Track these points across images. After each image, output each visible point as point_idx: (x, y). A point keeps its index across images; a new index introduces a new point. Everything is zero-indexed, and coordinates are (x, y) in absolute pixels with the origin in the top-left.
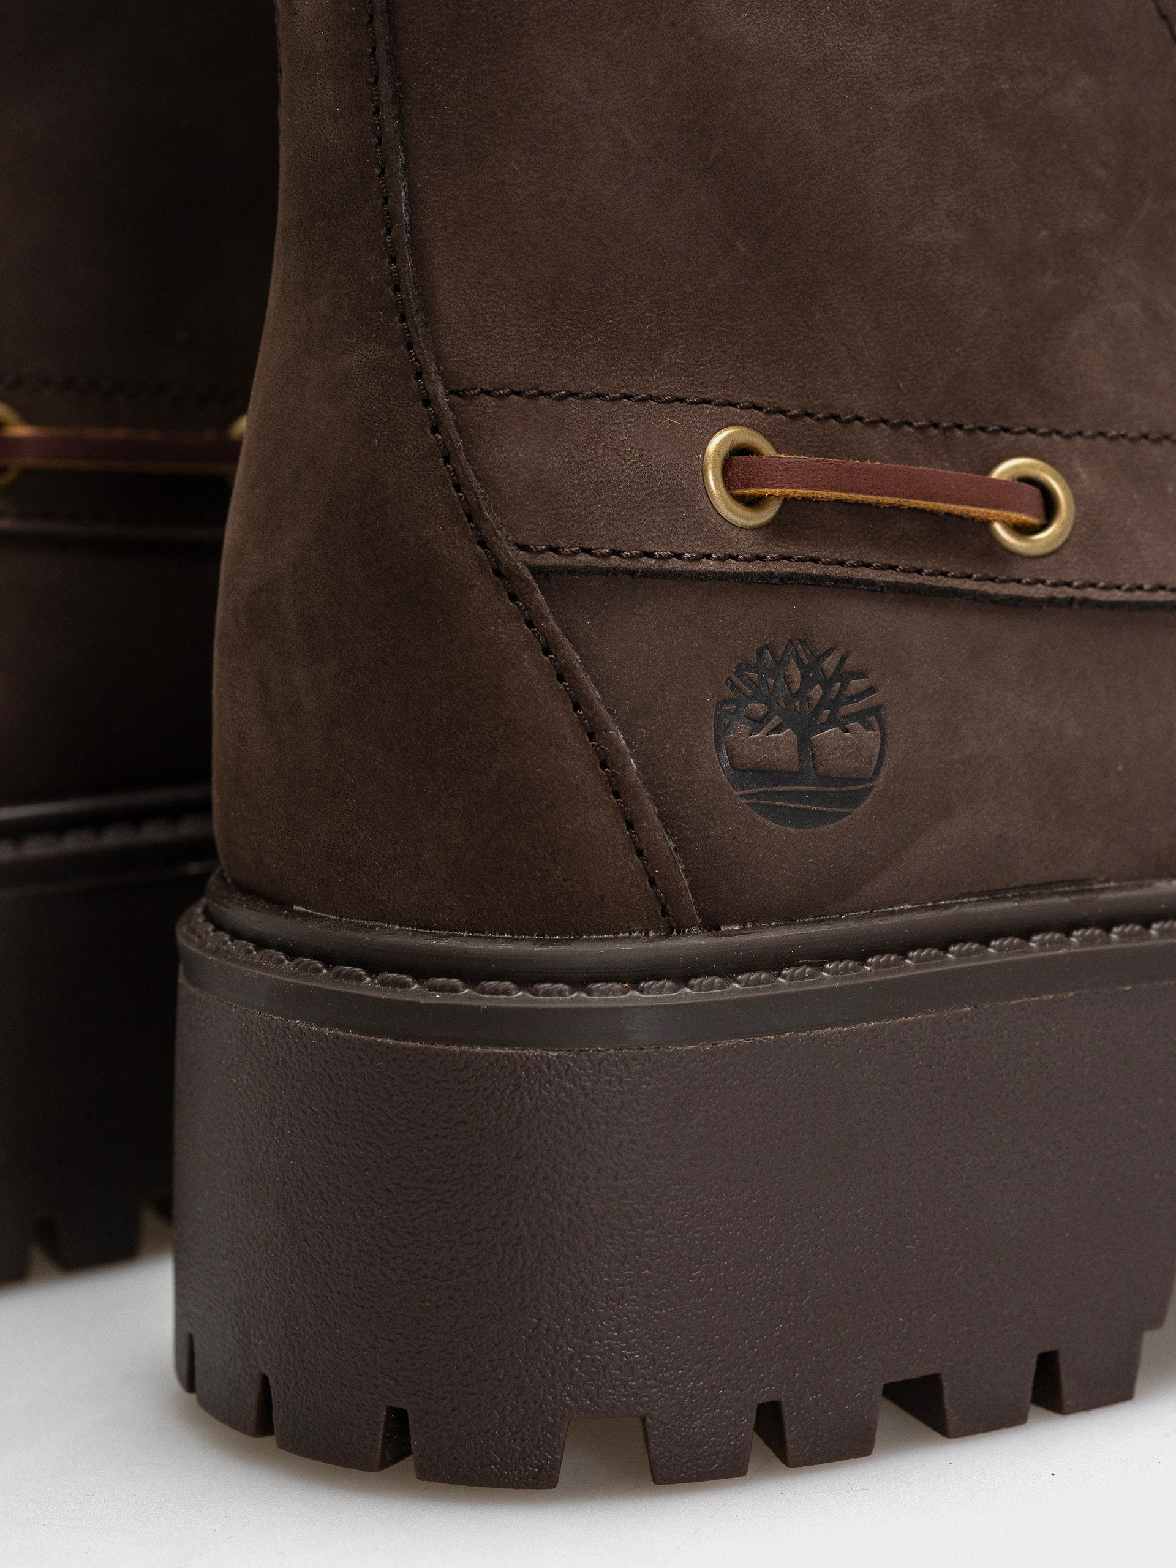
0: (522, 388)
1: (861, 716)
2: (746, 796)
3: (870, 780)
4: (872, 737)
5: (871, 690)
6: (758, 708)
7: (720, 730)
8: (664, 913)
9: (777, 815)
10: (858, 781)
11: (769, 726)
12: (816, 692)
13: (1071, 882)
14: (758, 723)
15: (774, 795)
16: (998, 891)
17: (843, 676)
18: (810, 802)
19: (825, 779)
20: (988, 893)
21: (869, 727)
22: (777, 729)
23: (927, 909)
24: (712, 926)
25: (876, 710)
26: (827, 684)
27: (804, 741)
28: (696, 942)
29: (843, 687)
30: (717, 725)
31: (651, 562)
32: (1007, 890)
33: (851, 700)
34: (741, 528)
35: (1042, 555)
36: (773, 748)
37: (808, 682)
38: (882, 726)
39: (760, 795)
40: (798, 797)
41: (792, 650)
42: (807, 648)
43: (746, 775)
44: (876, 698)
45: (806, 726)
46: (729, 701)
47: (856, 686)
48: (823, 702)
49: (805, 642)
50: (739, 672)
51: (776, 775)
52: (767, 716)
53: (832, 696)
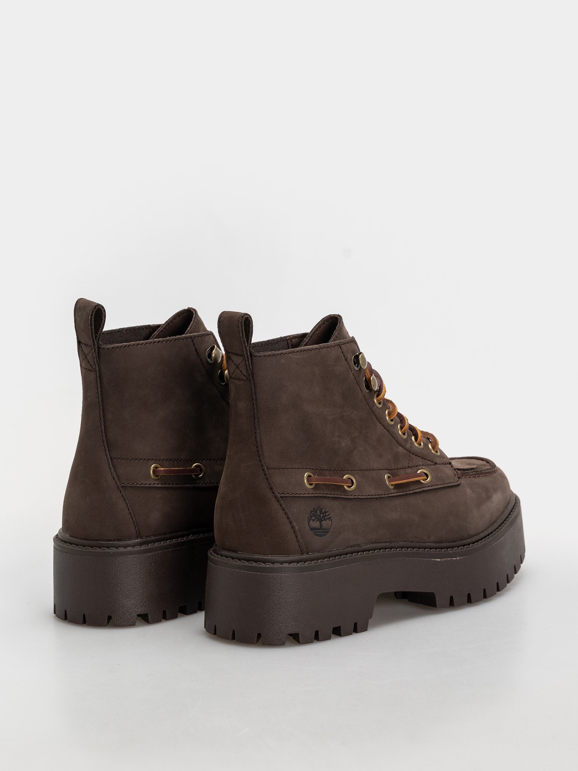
0: (277, 467)
1: (328, 519)
2: (312, 532)
3: (330, 529)
4: (330, 522)
5: (329, 514)
8: (301, 551)
9: (317, 535)
10: (328, 529)
11: (315, 521)
12: (322, 515)
13: (358, 545)
14: (314, 521)
15: (316, 532)
17: (325, 512)
19: (324, 529)
20: (346, 547)
23: (339, 550)
24: (308, 553)
25: (330, 518)
27: (320, 523)
28: (306, 556)
29: (326, 514)
30: (308, 521)
31: (298, 495)
33: (327, 516)
34: (310, 489)
35: (352, 491)
36: (316, 524)
37: (320, 514)
38: (331, 520)
39: (314, 532)
40: (320, 532)
41: (318, 508)
42: (320, 508)
43: (312, 529)
44: (330, 516)
45: (321, 521)
46: (309, 517)
47: (327, 514)
48: (323, 517)
49: (319, 507)
50: (311, 512)
51: (316, 529)
52: (315, 519)
53: (324, 516)
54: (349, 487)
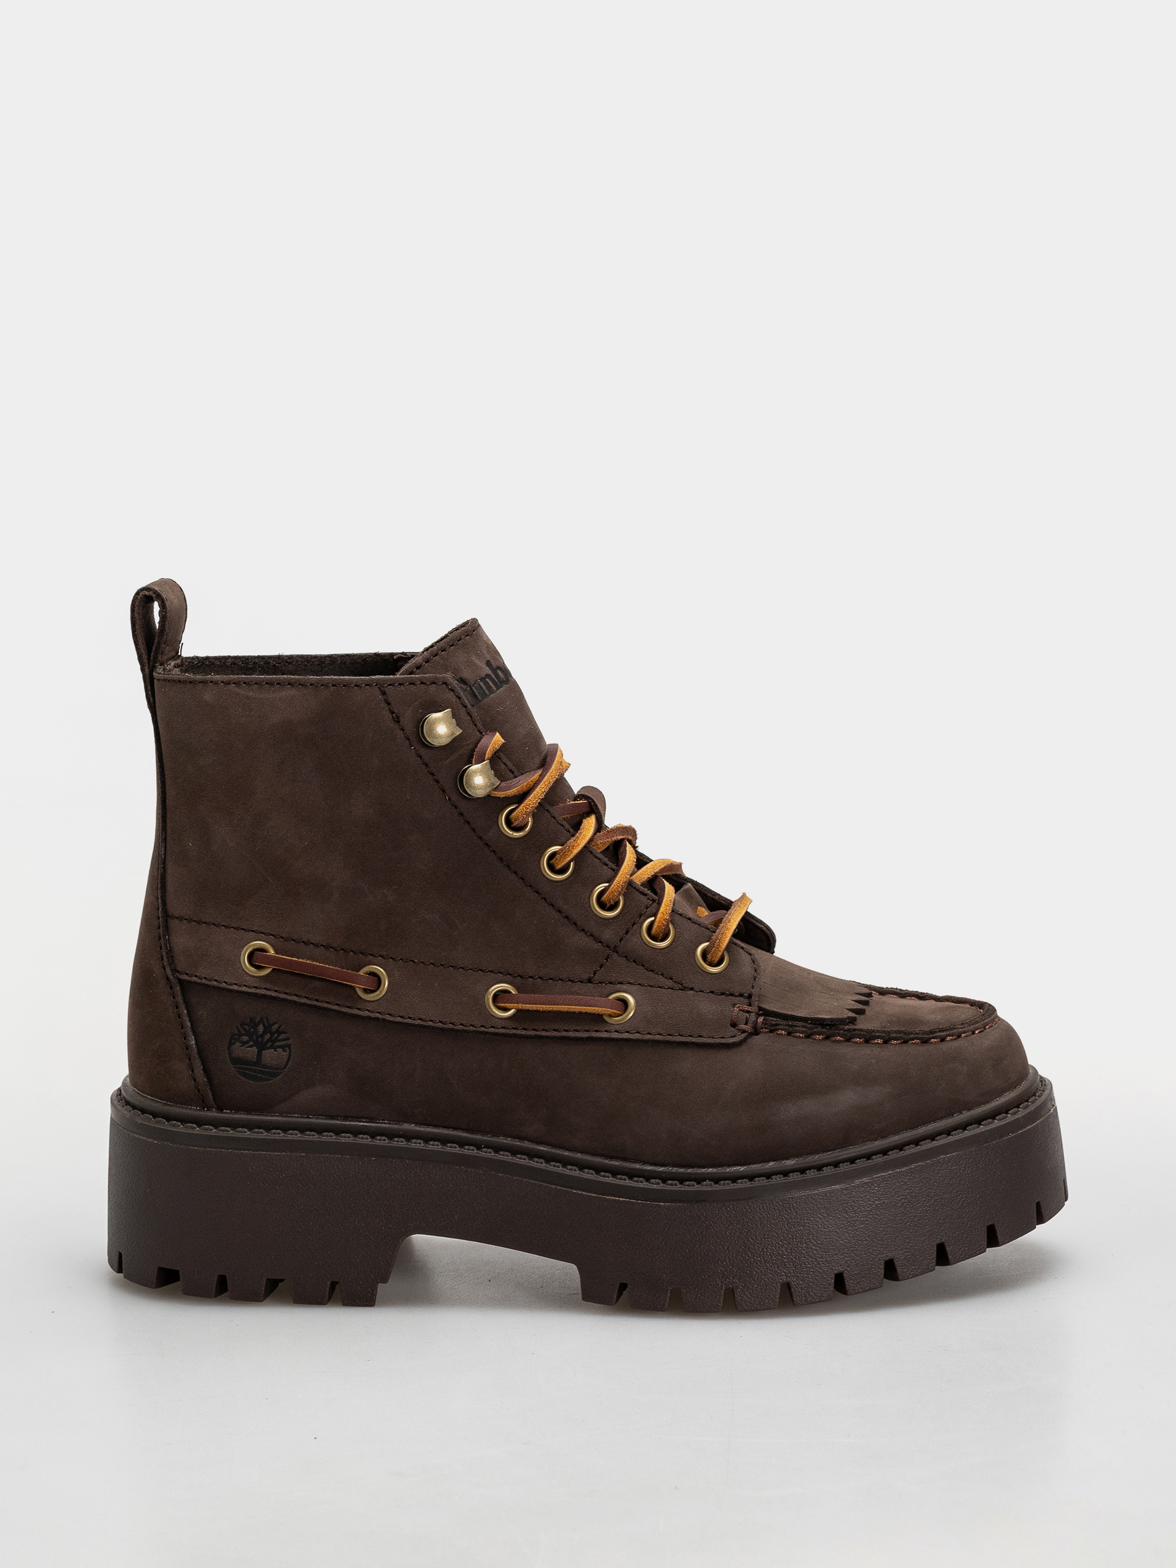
0: (187, 918)
1: (282, 1047)
2: (235, 1068)
3: (283, 1069)
4: (285, 1054)
5: (288, 1039)
6: (245, 1038)
7: (231, 1044)
8: (203, 1102)
9: (244, 1075)
10: (277, 1069)
11: (247, 1046)
12: (268, 1036)
13: (367, 1118)
14: (244, 1043)
15: (245, 1069)
16: (334, 1116)
17: (279, 1032)
18: (258, 1073)
19: (265, 1066)
20: (330, 1116)
21: (285, 1051)
22: (251, 1046)
23: (304, 1118)
24: (220, 1110)
25: (289, 1046)
26: (272, 1034)
27: (260, 1052)
28: (214, 1114)
29: (278, 1036)
30: (230, 1041)
31: (216, 983)
32: (338, 1116)
33: (280, 1041)
34: (253, 976)
35: (372, 1001)
36: (251, 1052)
37: (265, 1032)
38: (290, 1052)
39: (239, 1068)
40: (255, 1071)
41: (261, 1021)
42: (267, 1021)
43: (236, 1061)
44: (289, 1042)
45: (262, 1047)
46: (236, 1035)
47: (283, 1036)
48: (269, 1040)
49: (267, 1019)
50: (241, 1025)
51: (246, 1062)
52: (248, 1042)
53: (273, 1038)
54: (366, 991)
